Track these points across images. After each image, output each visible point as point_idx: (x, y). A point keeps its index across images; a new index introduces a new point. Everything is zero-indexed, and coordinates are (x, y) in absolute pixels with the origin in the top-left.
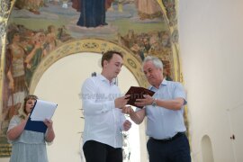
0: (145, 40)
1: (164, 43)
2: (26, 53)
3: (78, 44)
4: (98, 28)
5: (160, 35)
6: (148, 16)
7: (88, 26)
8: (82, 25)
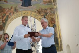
0: (46, 11)
1: (53, 12)
2: (3, 17)
3: (22, 13)
4: (29, 7)
5: (51, 9)
6: (47, 2)
7: (25, 6)
8: (23, 6)
